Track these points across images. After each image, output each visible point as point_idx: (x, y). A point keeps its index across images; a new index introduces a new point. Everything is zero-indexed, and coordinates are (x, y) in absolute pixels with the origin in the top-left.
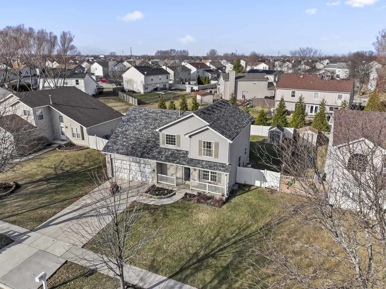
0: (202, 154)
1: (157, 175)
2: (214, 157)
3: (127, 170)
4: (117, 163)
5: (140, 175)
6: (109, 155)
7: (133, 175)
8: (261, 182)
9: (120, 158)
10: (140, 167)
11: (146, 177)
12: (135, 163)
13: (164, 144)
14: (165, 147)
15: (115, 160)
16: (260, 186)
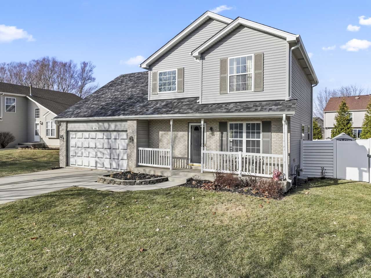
0: (226, 90)
1: (138, 150)
2: (253, 90)
3: (89, 150)
4: (75, 138)
5: (108, 157)
6: (65, 124)
7: (98, 158)
8: (362, 169)
9: (80, 128)
10: (110, 140)
11: (118, 159)
12: (102, 133)
13: (156, 93)
14: (157, 97)
15: (73, 134)
16: (359, 179)
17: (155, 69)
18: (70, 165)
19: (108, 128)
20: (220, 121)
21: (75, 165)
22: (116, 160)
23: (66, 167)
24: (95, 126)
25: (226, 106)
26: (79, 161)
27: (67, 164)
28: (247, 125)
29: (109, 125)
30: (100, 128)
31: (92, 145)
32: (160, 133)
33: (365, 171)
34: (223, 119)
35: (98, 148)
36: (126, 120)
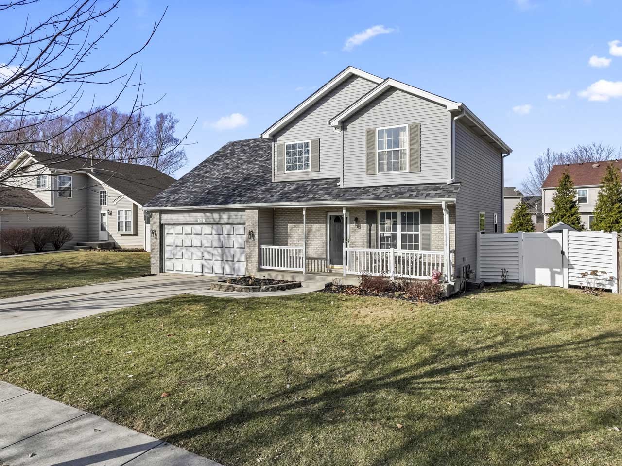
0: (374, 169)
1: (260, 249)
2: (407, 170)
3: (192, 249)
4: (173, 234)
5: (219, 259)
6: (158, 215)
7: (205, 260)
8: (554, 270)
9: (179, 220)
10: (221, 236)
11: (233, 261)
12: (211, 226)
13: (283, 172)
14: (284, 178)
15: (169, 229)
16: (551, 283)
17: (281, 140)
18: (166, 271)
19: (218, 219)
20: (367, 209)
21: (173, 270)
22: (230, 262)
23: (160, 274)
24: (200, 217)
25: (374, 190)
26: (178, 264)
27: (162, 270)
28: (402, 214)
29: (220, 216)
30: (208, 220)
31: (197, 243)
32: (289, 225)
33: (559, 273)
34: (372, 207)
35: (205, 247)
36: (243, 210)
